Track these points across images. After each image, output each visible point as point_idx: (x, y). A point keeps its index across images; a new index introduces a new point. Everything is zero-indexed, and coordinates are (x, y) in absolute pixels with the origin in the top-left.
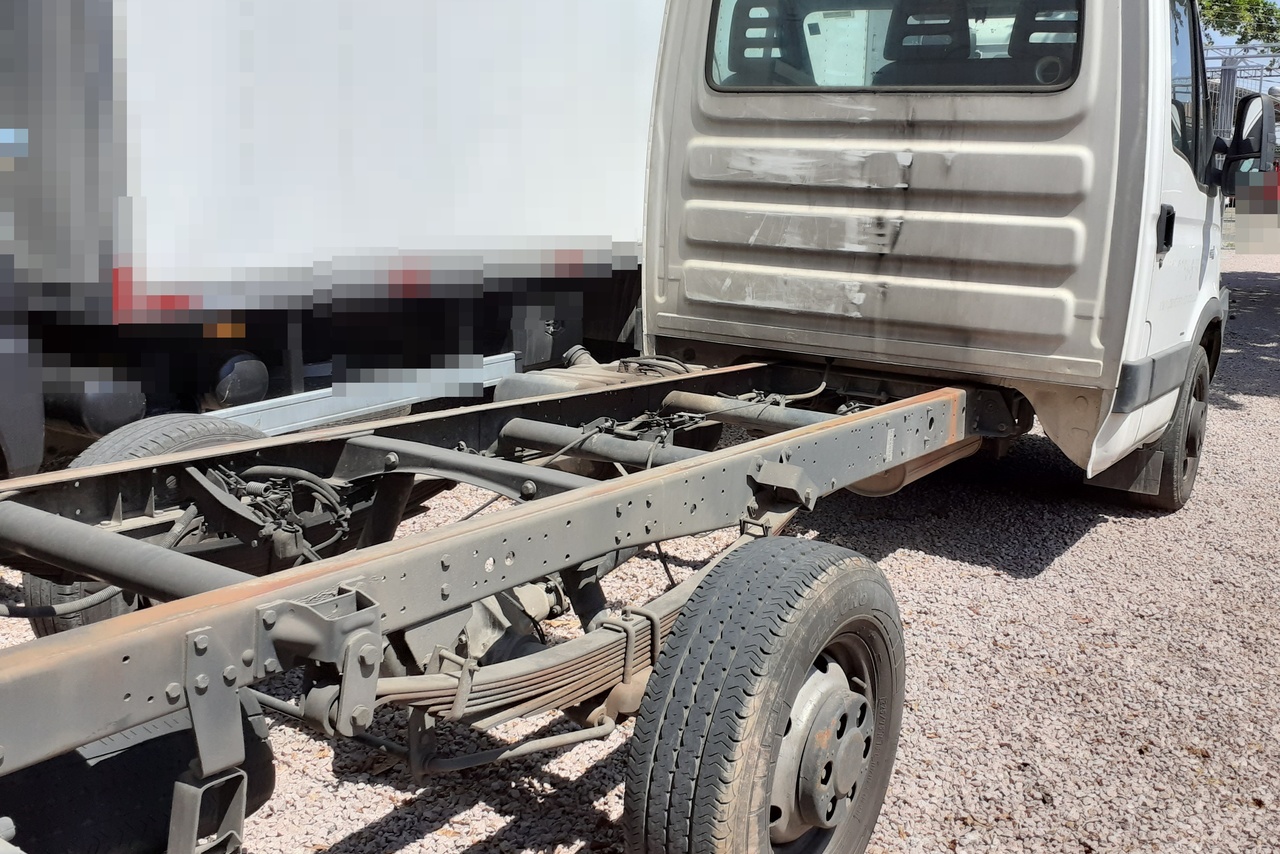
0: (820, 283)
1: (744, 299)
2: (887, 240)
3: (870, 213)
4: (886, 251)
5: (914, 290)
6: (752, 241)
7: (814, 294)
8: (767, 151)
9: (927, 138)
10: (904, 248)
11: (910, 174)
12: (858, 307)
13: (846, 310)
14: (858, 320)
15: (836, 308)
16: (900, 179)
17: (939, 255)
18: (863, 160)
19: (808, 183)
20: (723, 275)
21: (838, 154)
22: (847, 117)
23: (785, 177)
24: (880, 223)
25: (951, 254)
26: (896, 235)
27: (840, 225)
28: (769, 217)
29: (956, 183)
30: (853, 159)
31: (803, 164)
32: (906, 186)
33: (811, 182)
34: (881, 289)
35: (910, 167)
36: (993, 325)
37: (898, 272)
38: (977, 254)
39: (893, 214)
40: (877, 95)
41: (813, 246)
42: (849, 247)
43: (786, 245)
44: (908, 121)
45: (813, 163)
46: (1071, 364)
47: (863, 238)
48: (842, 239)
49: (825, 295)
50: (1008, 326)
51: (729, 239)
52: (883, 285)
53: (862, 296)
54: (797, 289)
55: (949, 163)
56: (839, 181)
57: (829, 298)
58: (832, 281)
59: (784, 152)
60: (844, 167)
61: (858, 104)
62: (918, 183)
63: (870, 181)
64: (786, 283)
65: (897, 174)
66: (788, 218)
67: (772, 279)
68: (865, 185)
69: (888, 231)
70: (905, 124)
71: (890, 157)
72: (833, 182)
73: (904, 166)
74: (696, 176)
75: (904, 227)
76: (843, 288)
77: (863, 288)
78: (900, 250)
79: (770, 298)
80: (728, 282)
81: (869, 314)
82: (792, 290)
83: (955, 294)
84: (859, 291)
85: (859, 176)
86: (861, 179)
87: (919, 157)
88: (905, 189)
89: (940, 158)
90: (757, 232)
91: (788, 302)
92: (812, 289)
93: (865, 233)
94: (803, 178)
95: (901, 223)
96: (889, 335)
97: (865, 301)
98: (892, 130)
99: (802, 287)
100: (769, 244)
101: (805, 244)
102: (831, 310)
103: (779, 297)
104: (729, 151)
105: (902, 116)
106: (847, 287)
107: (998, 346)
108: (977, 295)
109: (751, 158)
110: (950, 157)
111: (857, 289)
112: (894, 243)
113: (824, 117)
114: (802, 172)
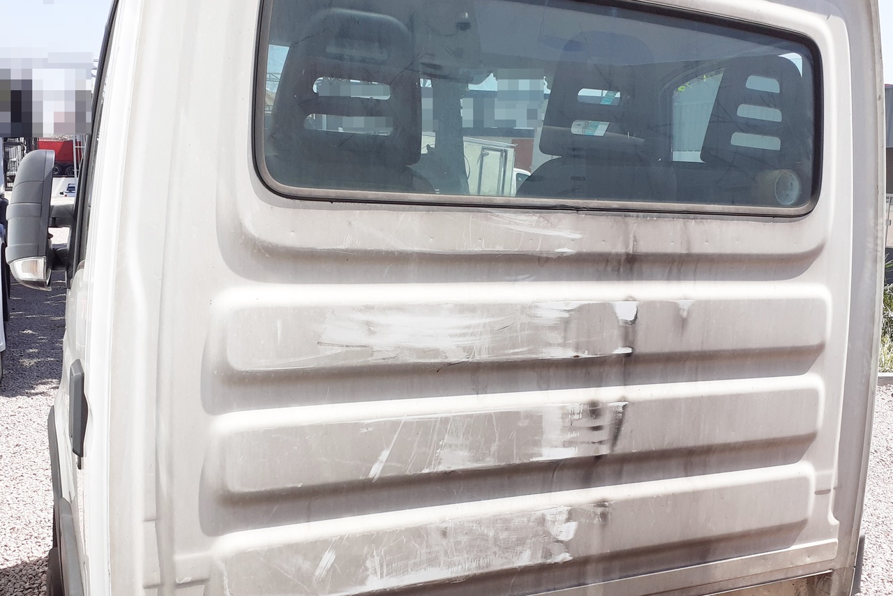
0: (504, 522)
1: (362, 582)
2: (604, 435)
3: (577, 397)
4: (604, 450)
5: (644, 501)
6: (375, 472)
7: (496, 540)
8: (400, 308)
9: (651, 278)
10: (629, 443)
11: (634, 332)
12: (566, 545)
13: (548, 554)
14: (566, 564)
15: (533, 556)
16: (620, 343)
17: (675, 446)
18: (566, 315)
19: (477, 358)
20: (313, 549)
21: (527, 309)
22: (536, 247)
23: (436, 352)
24: (594, 410)
25: (690, 442)
26: (618, 424)
27: (533, 423)
28: (408, 425)
29: (693, 341)
30: (550, 315)
31: (468, 327)
32: (629, 351)
33: (483, 357)
34: (599, 510)
35: (634, 322)
36: (738, 527)
37: (618, 479)
38: (721, 435)
39: (610, 395)
40: (582, 215)
41: (490, 462)
42: (551, 453)
43: (442, 468)
44: (628, 254)
45: (484, 325)
46: (810, 552)
47: (569, 436)
48: (537, 443)
49: (514, 537)
50: (753, 524)
51: (328, 475)
52: (601, 504)
53: (573, 526)
54: (464, 539)
55: (685, 314)
56: (530, 352)
57: (521, 542)
58: (523, 513)
59: (432, 309)
60: (537, 328)
61: (553, 226)
62: (645, 346)
63: (577, 348)
64: (444, 533)
65: (616, 333)
66: (445, 421)
67: (418, 533)
68: (569, 354)
69: (606, 420)
70: (623, 258)
71: (606, 308)
72: (520, 353)
73: (626, 322)
74: (241, 363)
75: (630, 413)
76: (542, 521)
77: (572, 515)
78: (623, 447)
79: (417, 566)
80: (328, 558)
81: (582, 553)
82: (457, 543)
83: (695, 496)
84: (568, 520)
85: (560, 341)
86: (564, 345)
87: (647, 307)
88: (628, 355)
89: (674, 307)
90: (385, 455)
91: (450, 565)
92: (491, 534)
93: (572, 428)
94: (468, 350)
95: (624, 407)
96: (607, 575)
97: (576, 534)
98: (601, 267)
99: (474, 537)
100: (409, 471)
101: (477, 460)
102: (525, 559)
103: (432, 561)
104: (320, 313)
105: (619, 248)
106: (549, 518)
107: (739, 551)
108: (720, 492)
109: (368, 324)
110: (685, 305)
111: (565, 516)
112: (615, 437)
113: (499, 248)
114: (467, 341)
